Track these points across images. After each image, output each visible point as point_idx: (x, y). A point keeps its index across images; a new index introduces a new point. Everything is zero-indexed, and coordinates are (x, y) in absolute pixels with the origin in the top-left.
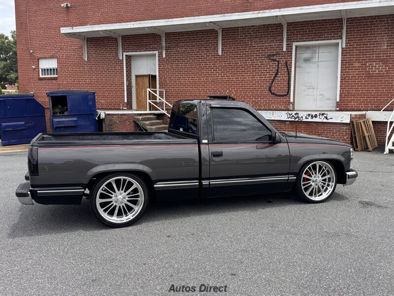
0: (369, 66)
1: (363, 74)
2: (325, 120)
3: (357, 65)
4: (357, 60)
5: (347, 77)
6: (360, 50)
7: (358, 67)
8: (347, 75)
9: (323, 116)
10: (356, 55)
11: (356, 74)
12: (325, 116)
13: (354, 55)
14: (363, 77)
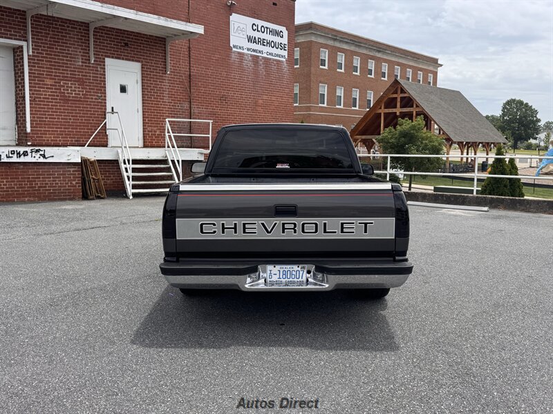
0: (63, 86)
1: (57, 96)
2: (42, 160)
3: (49, 82)
4: (48, 75)
5: (37, 98)
6: (51, 62)
7: (51, 85)
8: (37, 94)
9: (38, 154)
10: (46, 68)
11: (49, 95)
12: (42, 153)
13: (43, 68)
14: (57, 99)
